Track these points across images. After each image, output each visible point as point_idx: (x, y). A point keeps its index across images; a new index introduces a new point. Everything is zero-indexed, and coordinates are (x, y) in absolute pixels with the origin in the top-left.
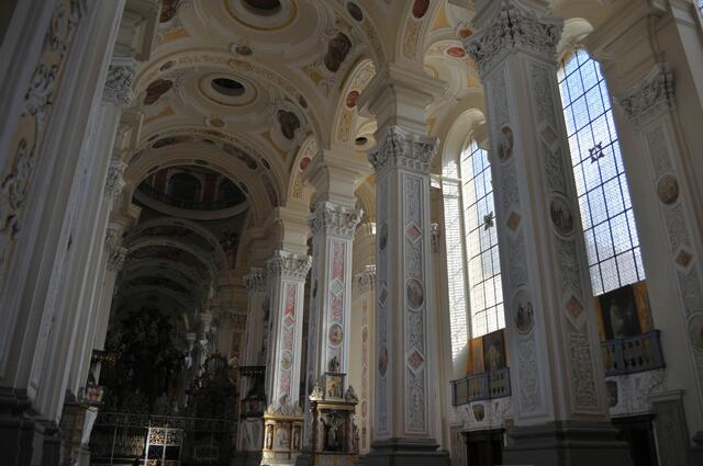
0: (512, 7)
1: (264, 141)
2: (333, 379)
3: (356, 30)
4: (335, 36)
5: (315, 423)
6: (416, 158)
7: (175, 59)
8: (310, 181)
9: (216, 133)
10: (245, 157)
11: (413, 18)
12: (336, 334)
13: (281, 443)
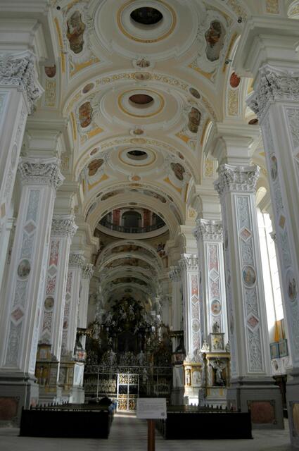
0: (269, 72)
1: (166, 184)
2: (216, 337)
3: (199, 104)
4: (190, 111)
5: (206, 367)
6: (243, 182)
7: (98, 146)
8: (192, 206)
9: (137, 185)
10: (158, 196)
11: (231, 87)
12: (216, 307)
13: (197, 381)
